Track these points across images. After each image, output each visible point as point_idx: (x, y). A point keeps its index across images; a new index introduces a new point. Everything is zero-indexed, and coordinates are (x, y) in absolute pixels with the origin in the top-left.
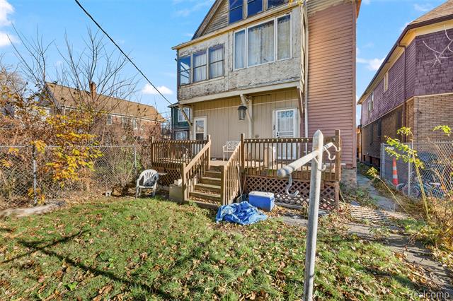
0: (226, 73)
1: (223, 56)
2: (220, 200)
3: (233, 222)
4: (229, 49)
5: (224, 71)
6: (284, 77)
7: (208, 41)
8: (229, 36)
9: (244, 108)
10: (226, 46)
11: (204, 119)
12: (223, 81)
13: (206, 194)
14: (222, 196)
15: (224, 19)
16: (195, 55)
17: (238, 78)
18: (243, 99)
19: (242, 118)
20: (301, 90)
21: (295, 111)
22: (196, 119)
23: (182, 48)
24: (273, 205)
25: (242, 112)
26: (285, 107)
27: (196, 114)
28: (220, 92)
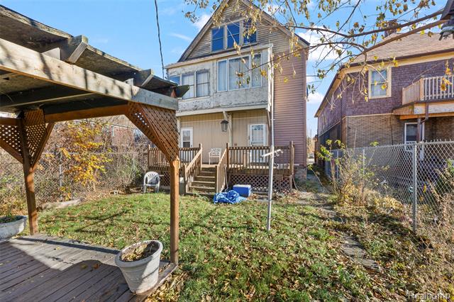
0: (211, 94)
1: (208, 80)
2: (215, 191)
3: (225, 202)
4: (214, 75)
5: (209, 92)
6: (257, 100)
7: (195, 66)
8: (213, 64)
9: (227, 122)
10: (211, 71)
11: (191, 130)
12: (209, 100)
13: (202, 187)
14: (216, 188)
15: (208, 46)
16: (184, 76)
17: (221, 98)
18: (225, 115)
19: (224, 130)
20: (269, 110)
21: (264, 126)
22: (183, 130)
23: (171, 68)
24: (250, 193)
25: (224, 125)
26: (258, 122)
27: (183, 125)
28: (206, 109)
